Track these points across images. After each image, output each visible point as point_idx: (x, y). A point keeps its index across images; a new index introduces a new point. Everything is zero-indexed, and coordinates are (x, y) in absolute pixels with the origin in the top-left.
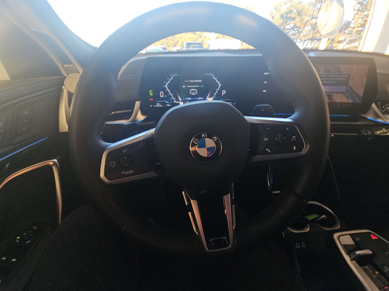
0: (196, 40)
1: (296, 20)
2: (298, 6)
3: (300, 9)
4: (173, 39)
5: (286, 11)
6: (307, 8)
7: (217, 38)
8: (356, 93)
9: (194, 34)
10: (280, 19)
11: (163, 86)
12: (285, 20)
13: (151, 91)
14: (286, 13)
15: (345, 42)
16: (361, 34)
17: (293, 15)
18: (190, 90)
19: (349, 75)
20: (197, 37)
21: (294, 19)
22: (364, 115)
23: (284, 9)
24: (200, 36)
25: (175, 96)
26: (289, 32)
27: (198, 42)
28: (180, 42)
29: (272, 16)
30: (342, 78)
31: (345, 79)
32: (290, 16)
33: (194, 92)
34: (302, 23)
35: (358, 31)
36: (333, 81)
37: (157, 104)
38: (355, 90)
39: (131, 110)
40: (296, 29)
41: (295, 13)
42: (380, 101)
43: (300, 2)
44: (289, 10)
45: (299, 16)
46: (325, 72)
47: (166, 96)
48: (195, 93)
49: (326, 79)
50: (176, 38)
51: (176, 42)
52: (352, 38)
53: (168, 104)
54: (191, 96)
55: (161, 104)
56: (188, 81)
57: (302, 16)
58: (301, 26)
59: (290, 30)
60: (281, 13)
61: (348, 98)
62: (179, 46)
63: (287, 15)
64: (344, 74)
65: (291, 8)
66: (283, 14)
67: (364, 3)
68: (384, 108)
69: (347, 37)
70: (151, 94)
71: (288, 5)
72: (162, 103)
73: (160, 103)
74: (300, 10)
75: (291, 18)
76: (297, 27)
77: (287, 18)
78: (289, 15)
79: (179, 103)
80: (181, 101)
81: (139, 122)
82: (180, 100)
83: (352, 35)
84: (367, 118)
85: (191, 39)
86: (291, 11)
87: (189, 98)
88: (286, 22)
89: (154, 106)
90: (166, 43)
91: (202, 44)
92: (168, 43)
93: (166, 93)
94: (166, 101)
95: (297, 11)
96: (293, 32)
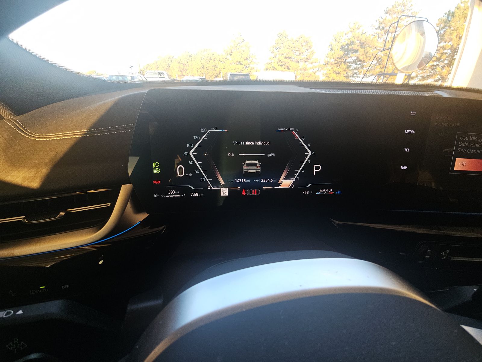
0: (242, 71)
1: (358, 53)
2: (361, 37)
3: (363, 40)
4: (215, 69)
5: (347, 42)
6: (371, 39)
7: (267, 69)
9: (240, 65)
10: (340, 51)
11: (185, 154)
12: (346, 53)
13: (157, 165)
14: (347, 44)
15: (417, 78)
16: (436, 70)
17: (355, 47)
18: (245, 162)
20: (243, 68)
21: (357, 51)
23: (344, 41)
24: (247, 67)
25: (211, 175)
26: (351, 65)
27: (244, 73)
28: (223, 72)
29: (331, 47)
32: (353, 48)
33: (254, 168)
34: (366, 56)
35: (433, 65)
37: (170, 192)
39: (109, 204)
40: (358, 63)
41: (358, 44)
43: (364, 33)
44: (351, 41)
45: (362, 48)
47: (190, 175)
48: (255, 170)
50: (218, 68)
51: (218, 73)
52: (425, 75)
53: (194, 191)
54: (247, 175)
55: (178, 192)
56: (241, 143)
57: (366, 48)
58: (364, 59)
59: (352, 63)
60: (341, 44)
62: (222, 77)
63: (348, 47)
65: (353, 39)
66: (343, 46)
67: (441, 33)
69: (419, 73)
70: (156, 171)
71: (350, 35)
72: (180, 191)
73: (176, 189)
74: (363, 42)
75: (353, 50)
76: (360, 61)
77: (348, 50)
78: (350, 47)
79: (219, 190)
80: (225, 186)
82: (222, 182)
83: (425, 71)
85: (236, 70)
86: (352, 43)
87: (241, 180)
88: (348, 54)
89: (162, 196)
90: (206, 73)
91: (249, 75)
92: (208, 74)
93: (191, 168)
94: (190, 186)
95: (360, 43)
96: (355, 66)
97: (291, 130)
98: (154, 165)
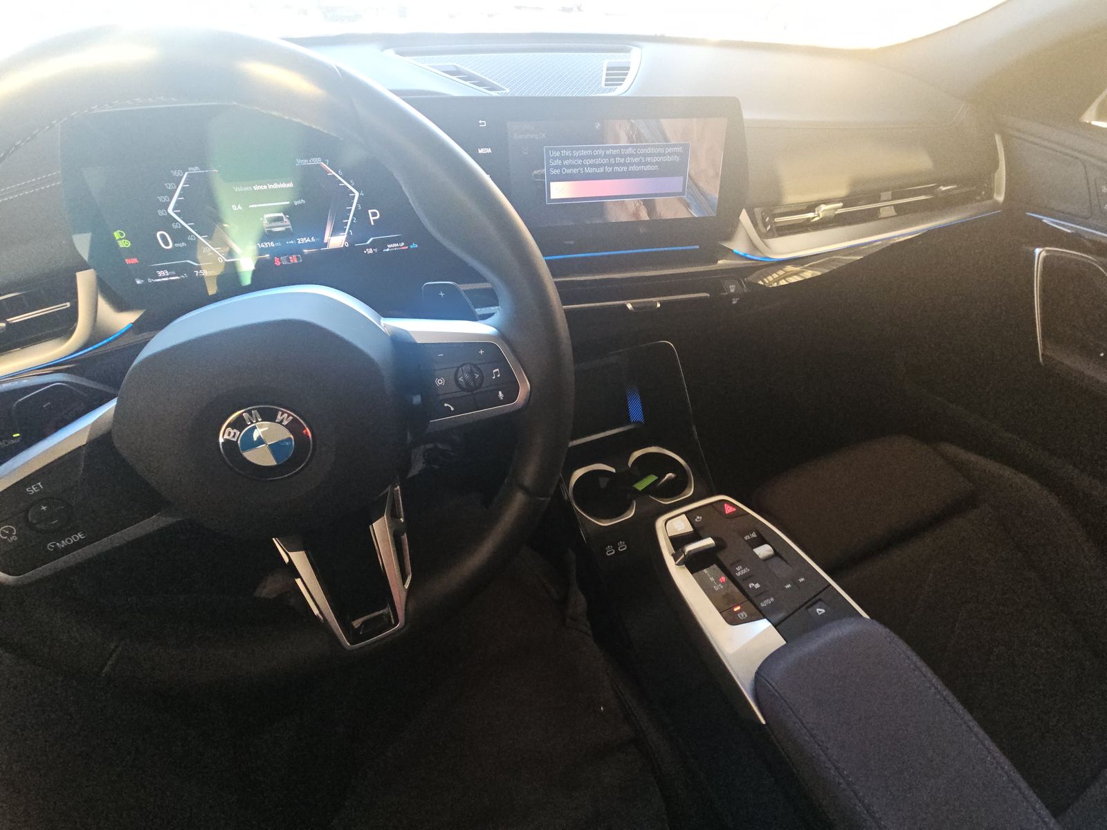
8: (703, 194)
11: (161, 213)
18: (263, 217)
19: (686, 147)
22: (726, 245)
30: (670, 154)
31: (677, 158)
33: (280, 224)
36: (651, 163)
37: (160, 273)
38: (701, 184)
39: (68, 304)
42: (760, 207)
46: (630, 140)
47: (183, 244)
48: (283, 226)
49: (637, 160)
53: (198, 268)
54: (273, 236)
55: (174, 273)
56: (247, 189)
61: (687, 206)
64: (674, 146)
68: (770, 222)
70: (124, 244)
72: (175, 270)
73: (169, 268)
80: (244, 256)
81: (116, 339)
82: (239, 250)
84: (732, 251)
87: (266, 244)
97: (317, 161)
98: (117, 235)
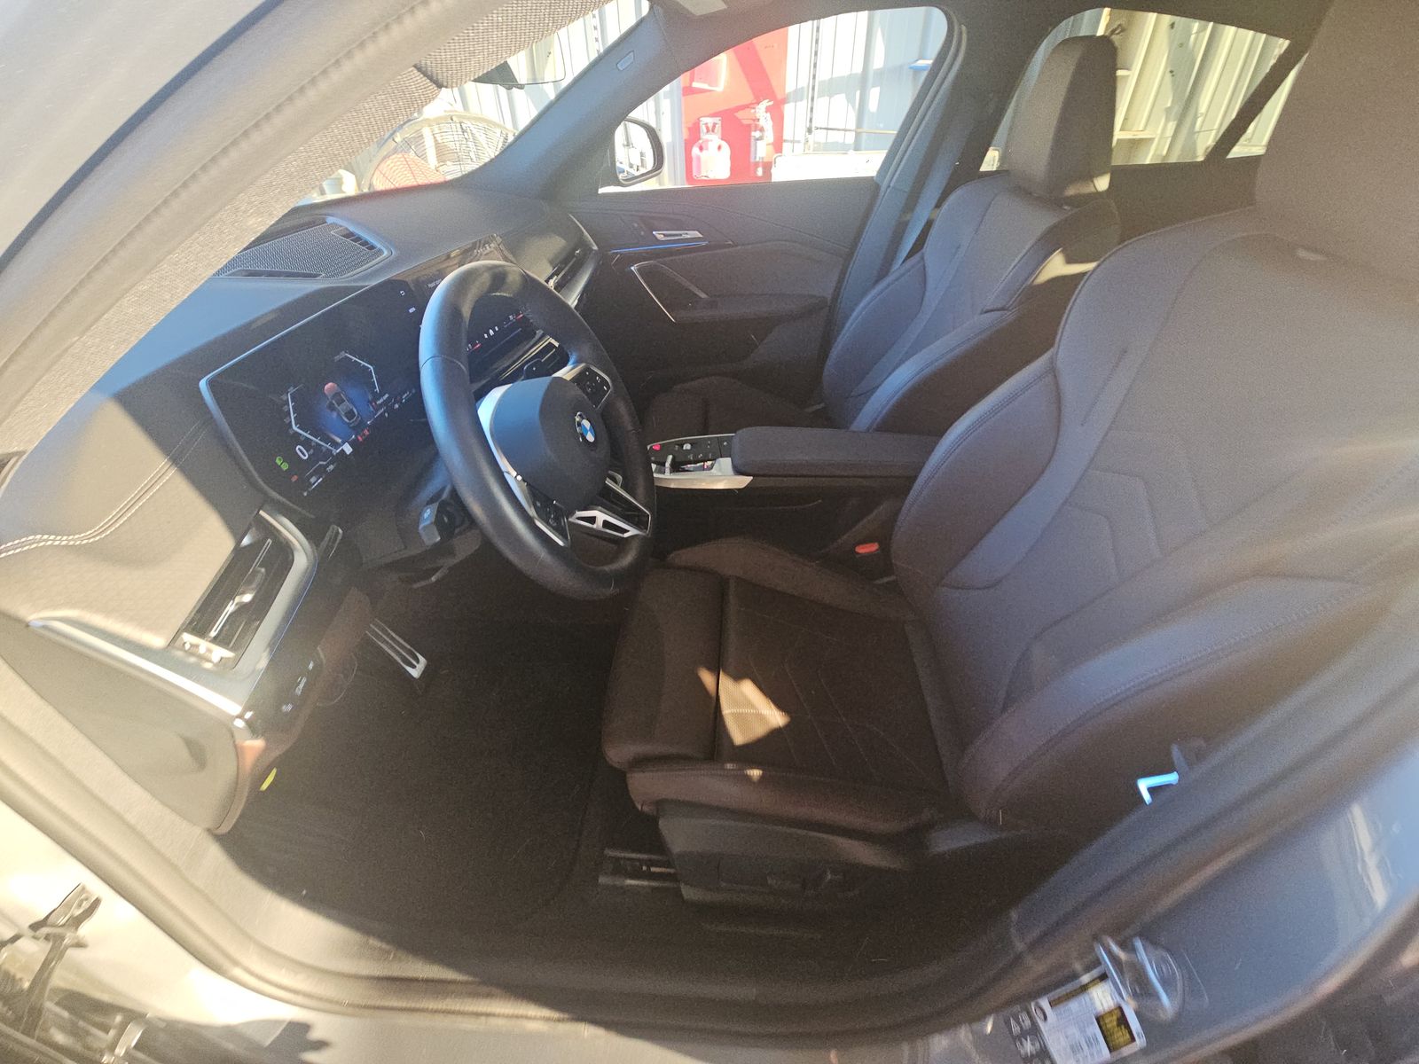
11: (291, 432)
13: (280, 460)
25: (327, 440)
37: (313, 480)
47: (312, 451)
53: (327, 466)
55: (318, 476)
73: (314, 474)
79: (343, 450)
82: (339, 441)
89: (310, 489)
94: (321, 463)
98: (278, 461)
